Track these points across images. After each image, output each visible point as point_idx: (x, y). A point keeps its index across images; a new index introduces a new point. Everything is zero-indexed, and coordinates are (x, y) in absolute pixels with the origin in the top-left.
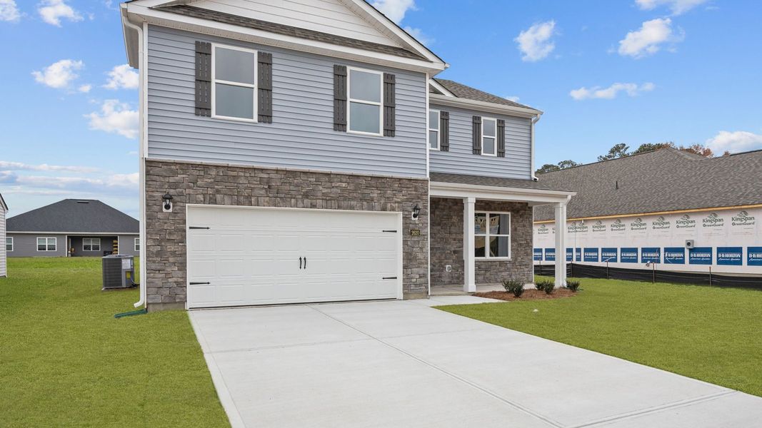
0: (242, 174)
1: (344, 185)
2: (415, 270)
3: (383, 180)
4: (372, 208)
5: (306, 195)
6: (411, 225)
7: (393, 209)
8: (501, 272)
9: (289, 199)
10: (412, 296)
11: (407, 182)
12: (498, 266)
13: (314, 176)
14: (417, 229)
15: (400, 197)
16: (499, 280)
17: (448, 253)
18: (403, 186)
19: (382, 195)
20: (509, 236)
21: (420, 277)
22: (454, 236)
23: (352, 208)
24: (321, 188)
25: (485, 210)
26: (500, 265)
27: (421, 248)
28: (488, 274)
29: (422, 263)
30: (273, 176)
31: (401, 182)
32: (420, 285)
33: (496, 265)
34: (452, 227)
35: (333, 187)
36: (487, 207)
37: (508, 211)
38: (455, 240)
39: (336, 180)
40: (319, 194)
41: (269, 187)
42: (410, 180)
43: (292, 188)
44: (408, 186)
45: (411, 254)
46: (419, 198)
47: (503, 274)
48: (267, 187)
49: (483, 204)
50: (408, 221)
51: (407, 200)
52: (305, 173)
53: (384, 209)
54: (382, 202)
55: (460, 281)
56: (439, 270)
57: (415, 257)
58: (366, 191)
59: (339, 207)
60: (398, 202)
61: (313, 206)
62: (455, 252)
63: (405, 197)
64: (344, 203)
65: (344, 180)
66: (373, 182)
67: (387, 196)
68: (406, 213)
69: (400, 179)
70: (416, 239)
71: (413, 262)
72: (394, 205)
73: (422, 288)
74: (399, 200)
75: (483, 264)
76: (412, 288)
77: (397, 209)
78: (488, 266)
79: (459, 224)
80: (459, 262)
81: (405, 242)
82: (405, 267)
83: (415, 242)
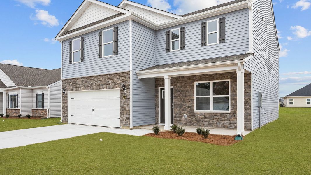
0: (77, 80)
1: (101, 79)
2: (125, 115)
3: (113, 75)
4: (109, 88)
5: (91, 85)
6: (123, 94)
7: (116, 87)
8: (222, 120)
9: (87, 87)
10: (125, 128)
11: (121, 74)
12: (219, 117)
13: (93, 78)
15: (119, 81)
16: (220, 126)
17: (184, 107)
18: (120, 76)
19: (113, 82)
20: (229, 96)
21: (127, 119)
22: (188, 98)
23: (103, 88)
24: (95, 81)
25: (209, 80)
26: (221, 116)
27: (128, 105)
28: (211, 121)
29: (128, 112)
30: (84, 79)
33: (218, 116)
34: (187, 93)
35: (98, 81)
36: (211, 78)
37: (228, 79)
38: (188, 100)
39: (99, 78)
40: (94, 84)
41: (83, 84)
42: (123, 73)
43: (88, 83)
44: (122, 76)
45: (123, 108)
46: (126, 81)
47: (223, 122)
49: (208, 77)
50: (122, 92)
51: (122, 83)
52: (91, 77)
53: (113, 88)
54: (113, 84)
55: (192, 124)
56: (179, 117)
57: (125, 109)
58: (108, 81)
59: (100, 89)
61: (93, 89)
63: (121, 81)
64: (101, 87)
65: (101, 77)
66: (110, 77)
67: (114, 82)
68: (121, 89)
69: (119, 73)
70: (125, 100)
71: (124, 112)
72: (117, 85)
73: (128, 124)
74: (119, 83)
75: (208, 114)
76: (124, 124)
77: (118, 87)
78: (212, 116)
79: (191, 90)
80: (191, 112)
81: (121, 102)
82: (121, 114)
83: (125, 102)
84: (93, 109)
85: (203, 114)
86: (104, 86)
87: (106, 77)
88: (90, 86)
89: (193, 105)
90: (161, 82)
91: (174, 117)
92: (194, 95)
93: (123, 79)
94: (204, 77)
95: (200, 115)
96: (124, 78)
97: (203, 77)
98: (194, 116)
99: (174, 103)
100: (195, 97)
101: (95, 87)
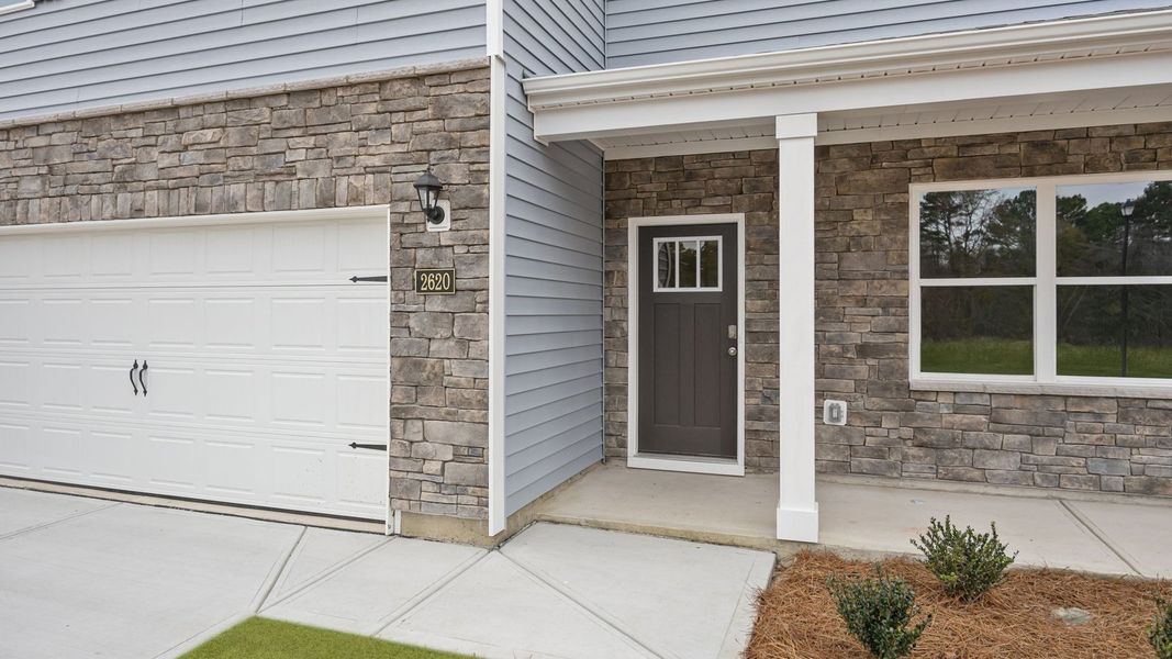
1: (209, 135)
2: (436, 428)
3: (326, 99)
5: (122, 183)
6: (421, 252)
7: (356, 198)
8: (1133, 446)
9: (86, 198)
11: (406, 88)
12: (1111, 420)
13: (141, 123)
14: (446, 265)
15: (382, 150)
16: (1117, 482)
17: (831, 354)
18: (393, 105)
19: (320, 152)
21: (457, 458)
22: (861, 288)
23: (231, 206)
24: (155, 153)
25: (1032, 174)
26: (1123, 417)
27: (463, 343)
28: (1045, 452)
29: (467, 404)
30: (55, 139)
31: (387, 93)
32: (459, 488)
33: (1099, 416)
34: (855, 255)
35: (186, 148)
36: (1043, 159)
38: (863, 302)
39: (192, 123)
40: (149, 173)
41: (50, 171)
42: (417, 79)
43: (91, 165)
44: (411, 103)
45: (419, 366)
46: (450, 144)
47: (1145, 456)
48: (44, 171)
49: (1014, 149)
50: (409, 239)
51: (406, 159)
52: (118, 116)
53: (327, 201)
54: (322, 172)
55: (892, 467)
57: (438, 376)
58: (272, 146)
59: (200, 209)
60: (376, 171)
61: (138, 212)
62: (864, 351)
63: (399, 148)
64: (212, 196)
65: (210, 119)
66: (293, 113)
67: (335, 151)
68: (403, 207)
69: (382, 83)
70: (436, 304)
71: (430, 398)
72: (358, 182)
73: (463, 499)
74: (377, 161)
75: (1018, 403)
76: (425, 496)
77: (371, 197)
78: (1049, 414)
79: (885, 239)
80: (885, 388)
81: (398, 317)
82: (398, 413)
83: (436, 317)
84: (139, 371)
85: (978, 400)
86: (236, 190)
87: (262, 113)
88: (109, 187)
89: (899, 337)
90: (648, 187)
91: (748, 417)
92: (904, 275)
93: (416, 126)
94: (988, 150)
95: (957, 410)
96: (433, 125)
97: (978, 151)
98: (909, 409)
99: (748, 322)
100: (916, 284)
101: (154, 198)
